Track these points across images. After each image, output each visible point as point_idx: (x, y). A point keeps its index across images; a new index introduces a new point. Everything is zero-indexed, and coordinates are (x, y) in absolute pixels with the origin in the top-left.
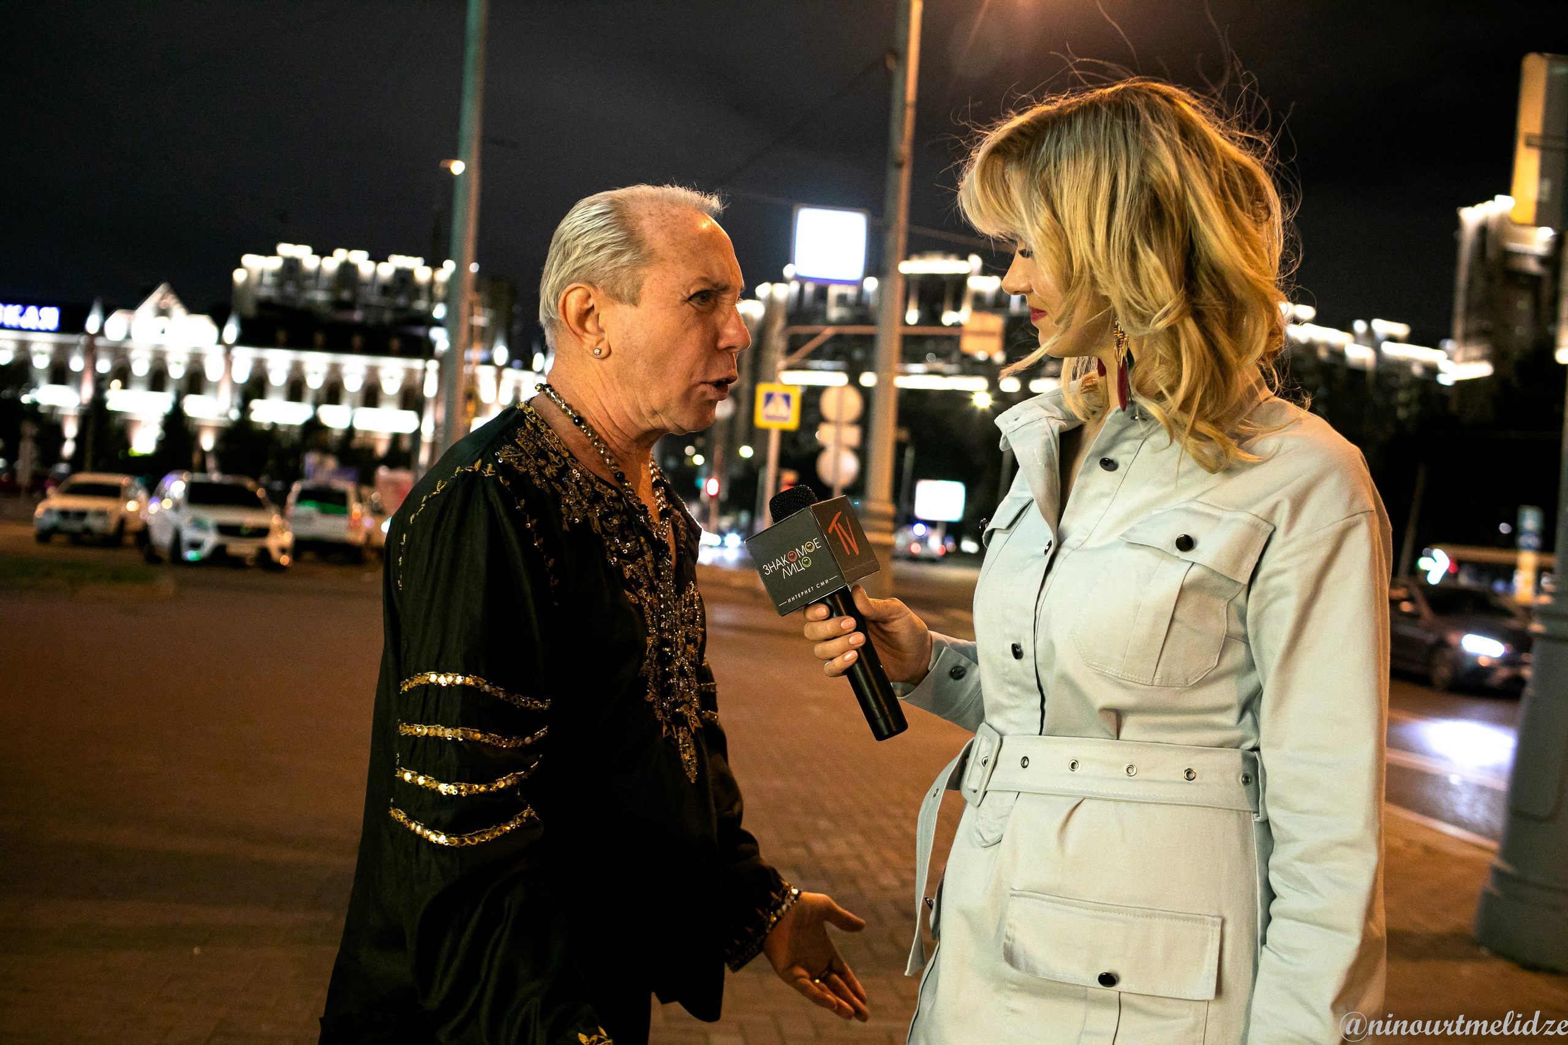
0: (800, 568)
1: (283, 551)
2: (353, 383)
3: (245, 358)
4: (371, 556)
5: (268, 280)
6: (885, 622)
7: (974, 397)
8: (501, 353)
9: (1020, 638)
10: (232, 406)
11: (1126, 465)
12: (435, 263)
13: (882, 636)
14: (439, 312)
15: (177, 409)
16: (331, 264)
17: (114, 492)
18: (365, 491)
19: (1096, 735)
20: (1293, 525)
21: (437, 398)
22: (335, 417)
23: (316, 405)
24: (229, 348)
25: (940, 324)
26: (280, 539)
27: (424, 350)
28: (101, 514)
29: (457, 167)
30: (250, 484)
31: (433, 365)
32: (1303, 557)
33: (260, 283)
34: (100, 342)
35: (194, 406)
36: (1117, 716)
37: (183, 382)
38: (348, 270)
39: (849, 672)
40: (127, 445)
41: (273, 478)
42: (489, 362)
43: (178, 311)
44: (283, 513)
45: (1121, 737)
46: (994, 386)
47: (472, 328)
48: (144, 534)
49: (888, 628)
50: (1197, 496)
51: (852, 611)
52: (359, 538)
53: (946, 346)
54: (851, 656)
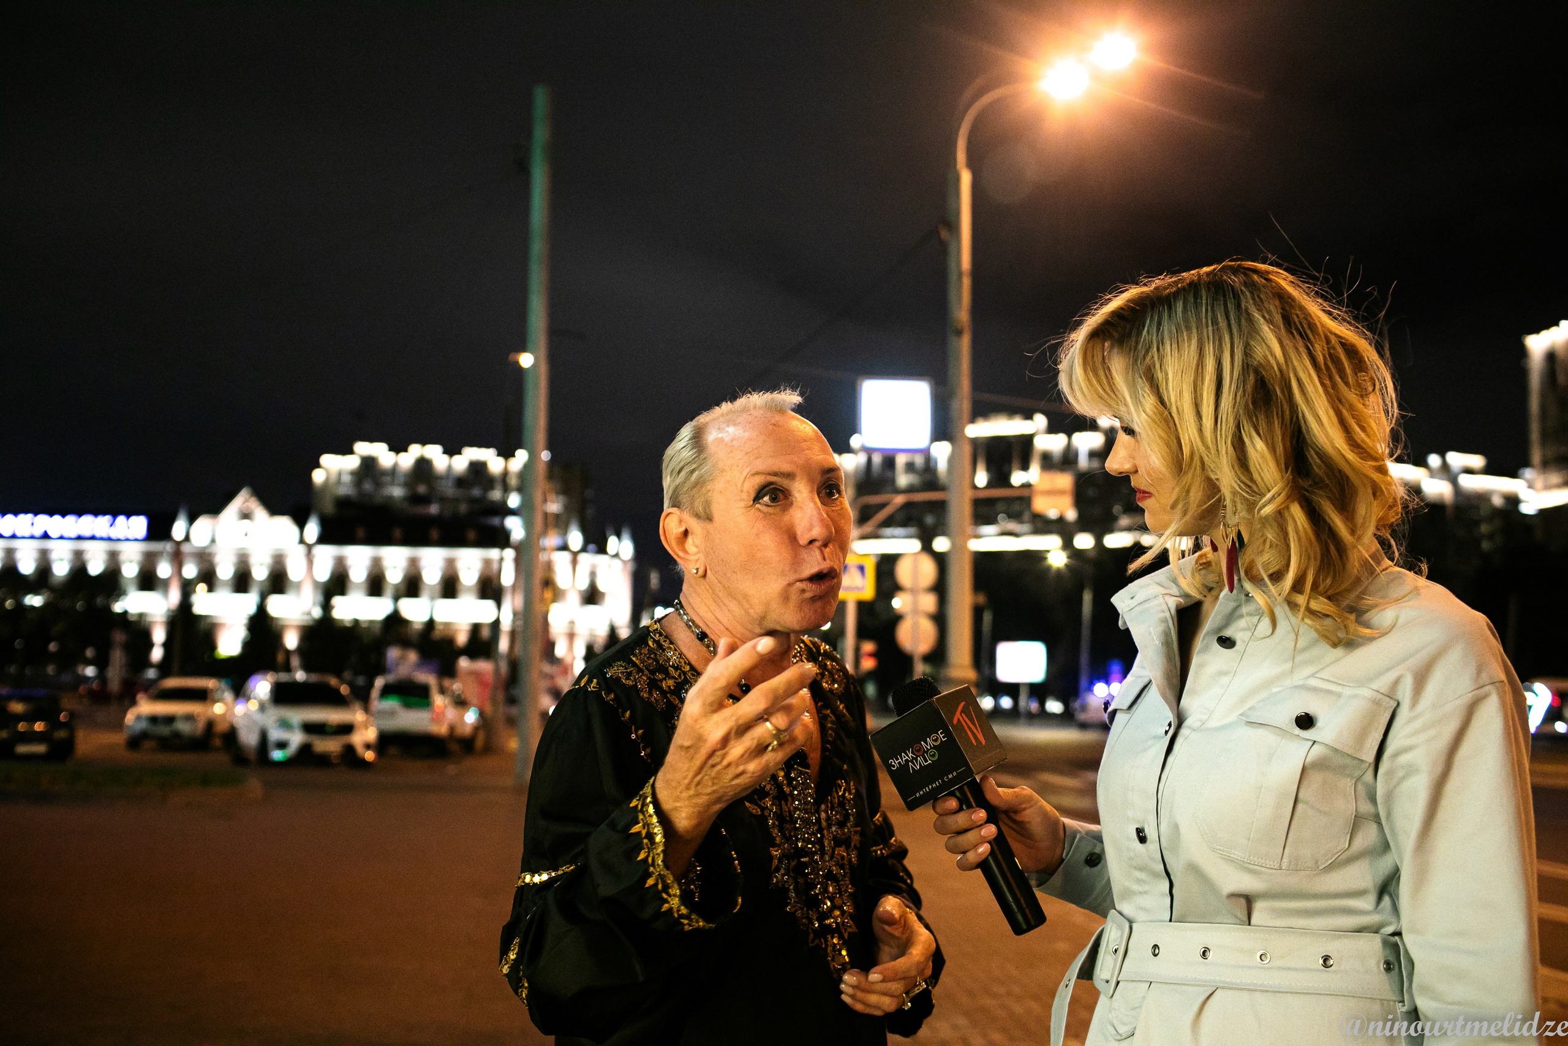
0: (926, 761)
1: (368, 746)
2: (432, 576)
3: (326, 556)
4: (454, 747)
5: (346, 478)
6: (1016, 812)
7: (1049, 556)
8: (575, 539)
9: (1144, 823)
10: (314, 604)
11: (1244, 642)
12: (507, 453)
13: (1014, 826)
14: (514, 501)
15: (261, 609)
16: (406, 460)
17: (201, 696)
18: (447, 683)
19: (1225, 921)
20: (1418, 699)
21: (514, 587)
22: (415, 611)
23: (396, 598)
24: (310, 547)
25: (1010, 486)
26: (365, 735)
27: (500, 539)
28: (190, 718)
29: (526, 360)
30: (333, 681)
31: (509, 554)
32: (1432, 732)
33: (339, 481)
34: (186, 548)
35: (278, 606)
36: (1248, 901)
37: (267, 584)
38: (423, 464)
39: (983, 865)
40: (212, 646)
41: (356, 673)
42: (565, 548)
43: (260, 513)
44: (366, 709)
45: (1253, 922)
46: (1068, 544)
47: (546, 515)
48: (231, 736)
49: (1018, 818)
50: (1317, 672)
51: (983, 803)
52: (442, 730)
53: (1016, 507)
54: (984, 849)
